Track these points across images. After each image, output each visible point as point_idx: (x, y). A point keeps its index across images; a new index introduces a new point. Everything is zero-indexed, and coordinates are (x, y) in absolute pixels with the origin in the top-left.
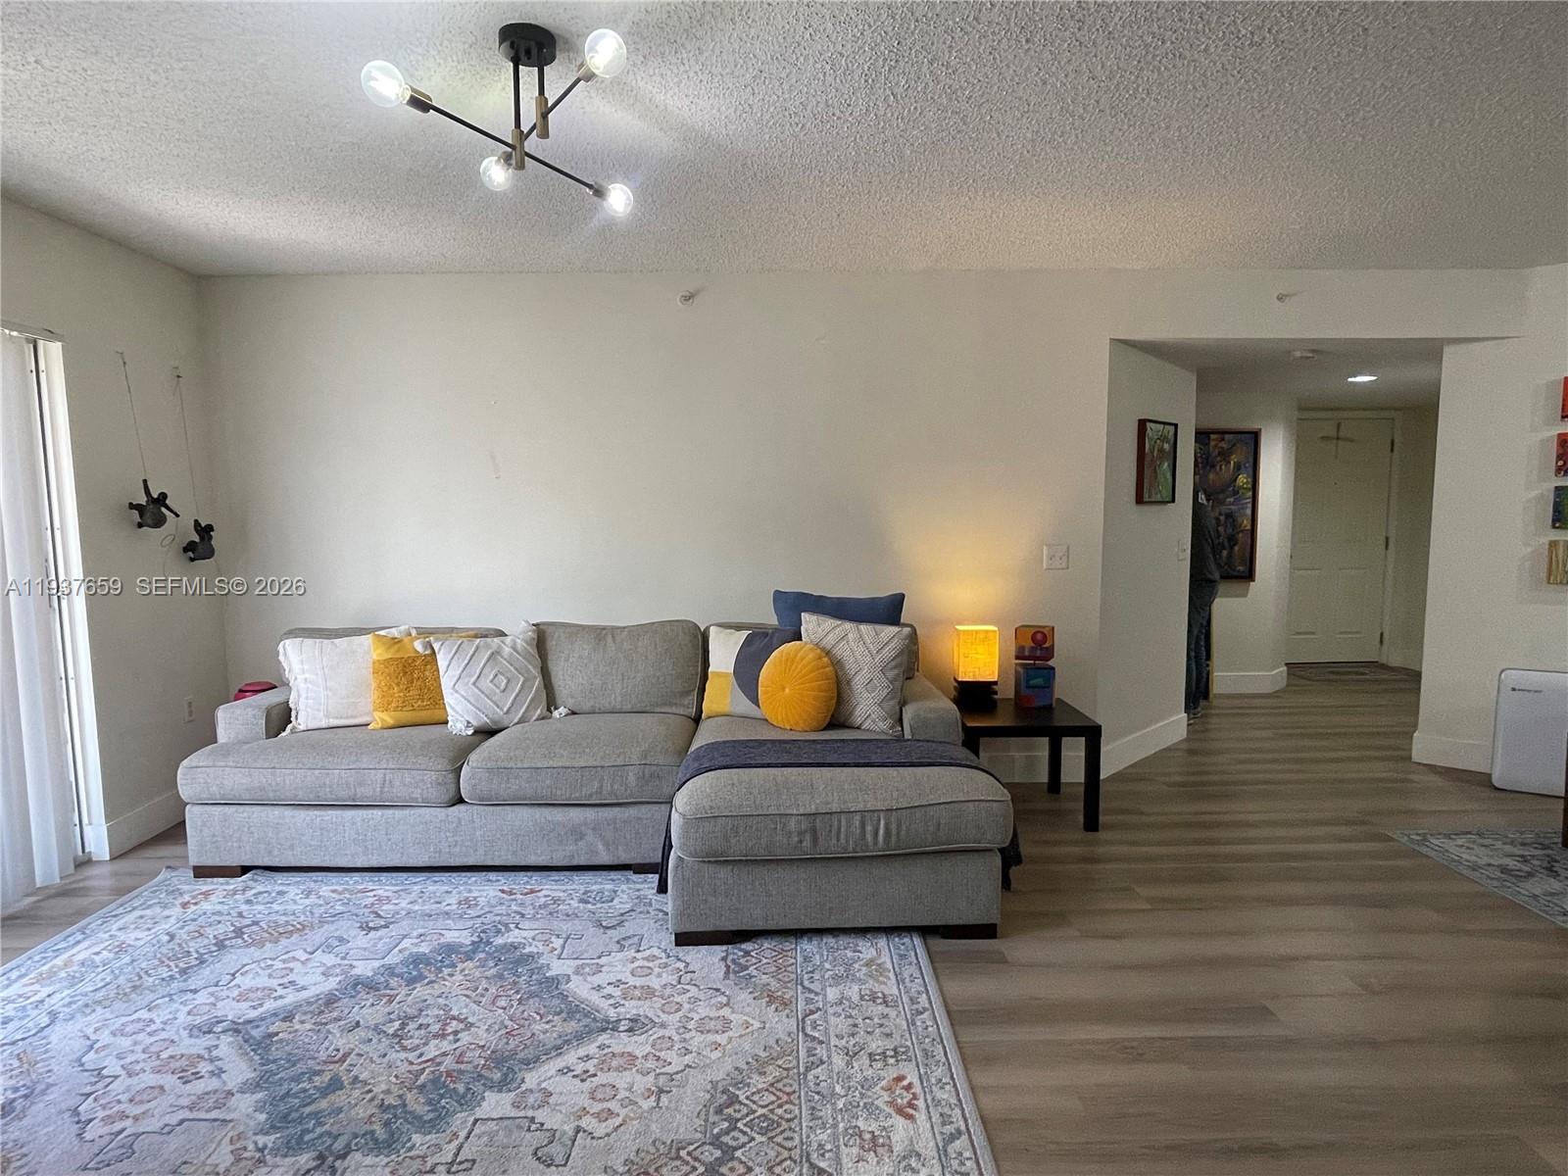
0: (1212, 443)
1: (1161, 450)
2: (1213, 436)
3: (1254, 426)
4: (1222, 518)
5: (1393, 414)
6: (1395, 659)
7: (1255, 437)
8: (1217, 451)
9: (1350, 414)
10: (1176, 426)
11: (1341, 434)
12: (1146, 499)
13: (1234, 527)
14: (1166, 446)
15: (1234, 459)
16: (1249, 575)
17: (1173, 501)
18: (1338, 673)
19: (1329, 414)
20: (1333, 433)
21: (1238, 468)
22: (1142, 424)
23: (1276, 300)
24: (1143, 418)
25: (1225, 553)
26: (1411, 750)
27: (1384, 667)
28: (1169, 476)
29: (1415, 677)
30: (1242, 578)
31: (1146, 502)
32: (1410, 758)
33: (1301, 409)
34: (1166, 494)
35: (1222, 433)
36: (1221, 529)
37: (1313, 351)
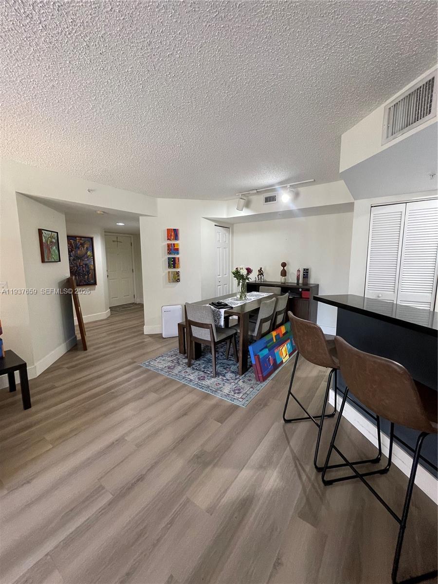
0: (77, 241)
1: (51, 242)
2: (77, 238)
3: (91, 236)
4: (84, 265)
5: (131, 236)
6: (138, 301)
7: (92, 239)
8: (79, 244)
9: (121, 235)
10: (57, 233)
11: (118, 240)
12: (46, 260)
13: (88, 268)
14: (54, 240)
15: (86, 246)
16: (95, 283)
17: (60, 261)
18: (124, 308)
19: (114, 234)
20: (116, 240)
21: (87, 249)
22: (40, 231)
23: (88, 192)
24: (40, 228)
25: (86, 277)
26: (143, 331)
27: (136, 304)
28: (57, 251)
29: (142, 305)
30: (93, 284)
31: (47, 262)
32: (143, 333)
33: (105, 232)
34: (56, 258)
35: (81, 237)
36: (84, 269)
37: (104, 212)
